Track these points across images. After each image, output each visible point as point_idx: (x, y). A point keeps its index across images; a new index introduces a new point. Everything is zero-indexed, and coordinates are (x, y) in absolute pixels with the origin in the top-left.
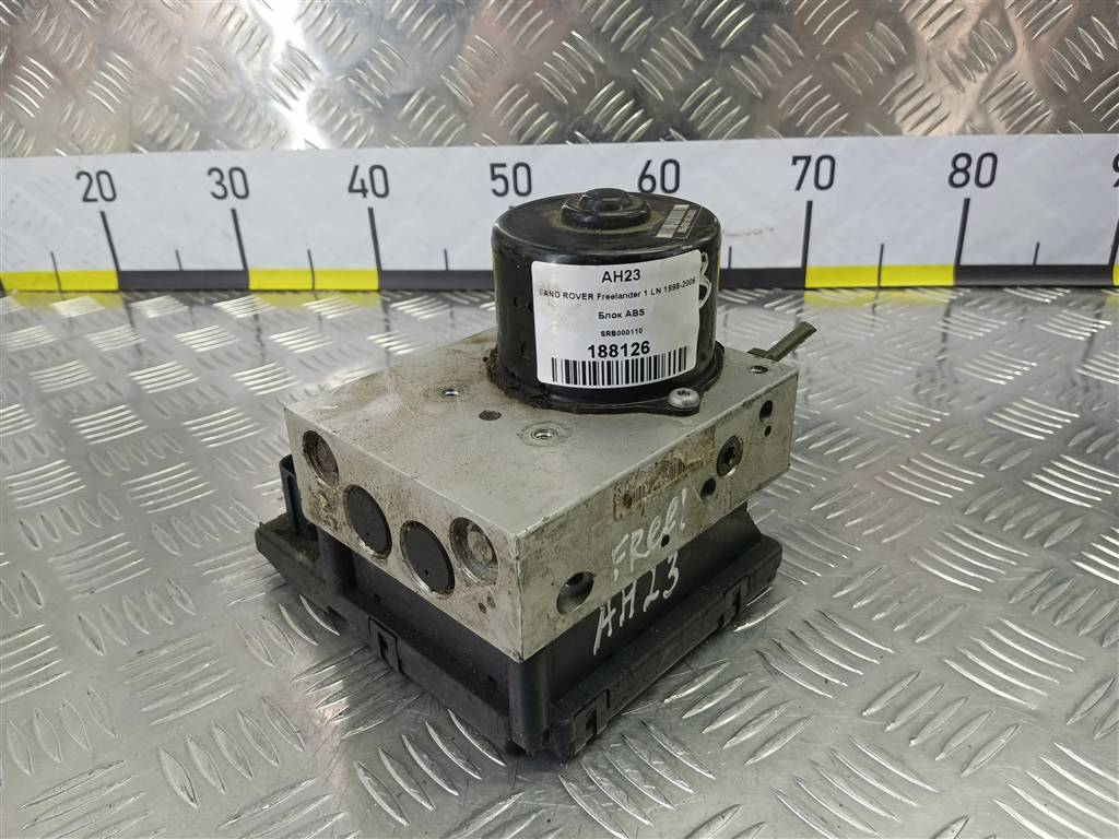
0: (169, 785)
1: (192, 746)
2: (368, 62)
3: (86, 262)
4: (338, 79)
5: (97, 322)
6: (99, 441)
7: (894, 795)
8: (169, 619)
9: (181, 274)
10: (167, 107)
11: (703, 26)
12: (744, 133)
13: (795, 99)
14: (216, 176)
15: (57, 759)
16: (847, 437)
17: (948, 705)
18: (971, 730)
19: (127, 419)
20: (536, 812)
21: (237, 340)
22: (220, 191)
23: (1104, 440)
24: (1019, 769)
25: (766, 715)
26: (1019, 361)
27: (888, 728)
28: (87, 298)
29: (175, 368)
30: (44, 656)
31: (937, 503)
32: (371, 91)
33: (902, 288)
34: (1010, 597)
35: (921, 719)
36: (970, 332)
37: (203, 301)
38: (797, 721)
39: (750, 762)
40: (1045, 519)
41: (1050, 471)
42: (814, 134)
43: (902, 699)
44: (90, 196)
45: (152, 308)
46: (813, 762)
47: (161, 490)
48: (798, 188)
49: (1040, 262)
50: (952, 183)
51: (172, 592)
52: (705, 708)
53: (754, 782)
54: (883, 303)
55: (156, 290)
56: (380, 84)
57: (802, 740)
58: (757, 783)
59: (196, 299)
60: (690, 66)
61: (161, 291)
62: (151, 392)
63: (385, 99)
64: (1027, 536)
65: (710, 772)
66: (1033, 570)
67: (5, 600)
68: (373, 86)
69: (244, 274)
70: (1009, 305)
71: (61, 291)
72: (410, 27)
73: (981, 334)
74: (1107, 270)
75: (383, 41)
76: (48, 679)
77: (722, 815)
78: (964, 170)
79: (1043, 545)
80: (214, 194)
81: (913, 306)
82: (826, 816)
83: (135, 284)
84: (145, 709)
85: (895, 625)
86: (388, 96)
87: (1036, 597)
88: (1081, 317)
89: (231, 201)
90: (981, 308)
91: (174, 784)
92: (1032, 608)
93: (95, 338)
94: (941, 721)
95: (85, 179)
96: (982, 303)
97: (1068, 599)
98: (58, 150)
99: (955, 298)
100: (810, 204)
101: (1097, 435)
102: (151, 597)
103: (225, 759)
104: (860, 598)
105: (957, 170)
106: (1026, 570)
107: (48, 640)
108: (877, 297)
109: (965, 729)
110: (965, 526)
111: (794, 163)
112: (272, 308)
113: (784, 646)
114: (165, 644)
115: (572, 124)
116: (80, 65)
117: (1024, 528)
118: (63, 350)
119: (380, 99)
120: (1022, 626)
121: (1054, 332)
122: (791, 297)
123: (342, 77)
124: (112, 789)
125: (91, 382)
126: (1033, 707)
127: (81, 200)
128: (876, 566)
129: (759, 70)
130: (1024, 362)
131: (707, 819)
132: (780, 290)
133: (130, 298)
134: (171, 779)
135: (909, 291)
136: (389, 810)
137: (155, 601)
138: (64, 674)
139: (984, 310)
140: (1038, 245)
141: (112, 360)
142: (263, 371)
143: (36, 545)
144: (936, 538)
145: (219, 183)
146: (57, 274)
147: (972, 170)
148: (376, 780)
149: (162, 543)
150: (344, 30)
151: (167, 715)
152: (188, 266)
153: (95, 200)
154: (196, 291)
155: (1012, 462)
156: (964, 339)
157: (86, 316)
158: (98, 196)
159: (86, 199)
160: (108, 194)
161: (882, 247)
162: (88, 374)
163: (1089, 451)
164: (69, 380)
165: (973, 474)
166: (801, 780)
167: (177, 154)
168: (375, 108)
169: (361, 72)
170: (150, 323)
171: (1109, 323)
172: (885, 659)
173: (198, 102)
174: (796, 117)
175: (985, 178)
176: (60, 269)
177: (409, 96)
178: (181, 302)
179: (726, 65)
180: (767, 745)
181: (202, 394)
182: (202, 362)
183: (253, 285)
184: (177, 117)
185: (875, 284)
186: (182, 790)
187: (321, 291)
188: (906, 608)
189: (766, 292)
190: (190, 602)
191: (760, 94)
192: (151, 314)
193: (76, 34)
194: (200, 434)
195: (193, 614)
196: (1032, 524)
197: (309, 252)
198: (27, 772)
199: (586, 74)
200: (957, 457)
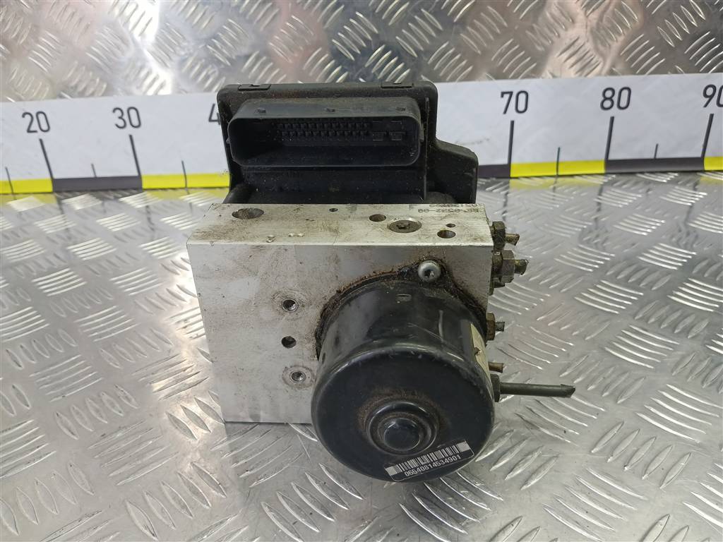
0: (135, 525)
1: (148, 498)
2: (220, 34)
3: (30, 173)
4: (200, 46)
5: (40, 214)
6: (54, 294)
7: (620, 503)
8: (120, 412)
9: (96, 179)
10: (84, 68)
11: (442, 8)
12: (469, 78)
13: (501, 55)
14: (118, 113)
15: (54, 512)
16: (552, 272)
17: (644, 443)
18: (661, 458)
19: (70, 278)
20: (389, 529)
21: (139, 223)
22: (121, 123)
23: (714, 268)
24: (696, 482)
25: (530, 456)
26: (653, 220)
27: (609, 460)
28: (31, 197)
29: (99, 243)
30: (37, 441)
31: (616, 312)
32: (222, 53)
33: (572, 176)
34: (672, 372)
35: (629, 453)
36: (619, 202)
37: (112, 197)
38: (550, 459)
39: (525, 487)
40: (685, 320)
41: (684, 289)
42: (515, 77)
43: (614, 441)
44: (32, 129)
45: (78, 203)
46: (566, 486)
47: (102, 325)
48: (505, 112)
49: (659, 156)
50: (603, 107)
51: (119, 393)
52: (489, 454)
53: (529, 502)
54: (561, 186)
55: (78, 191)
56: (229, 49)
57: (555, 471)
58: (531, 501)
59: (108, 196)
60: (434, 34)
61: (82, 191)
62: (85, 259)
63: (233, 59)
64: (676, 331)
65: (499, 496)
66: (684, 353)
67: (3, 404)
68: (224, 51)
69: (139, 178)
70: (641, 185)
71: (13, 194)
72: (249, 11)
73: (626, 204)
74: (700, 160)
75: (230, 21)
76: (41, 457)
77: (511, 523)
78: (610, 99)
79: (687, 337)
80: (117, 126)
81: (580, 186)
82: (578, 520)
83: (65, 188)
84: (111, 475)
85: (602, 393)
86: (234, 57)
87: (688, 370)
88: (687, 190)
89: (129, 129)
90: (624, 186)
91: (139, 525)
92: (687, 377)
93: (41, 224)
94: (641, 453)
95: (28, 117)
96: (624, 184)
97: (708, 370)
98: (9, 99)
99: (606, 181)
100: (512, 123)
101: (709, 265)
102: (105, 397)
103: (172, 506)
104: (578, 376)
105: (606, 99)
106: (680, 353)
107: (37, 431)
108: (556, 182)
109: (658, 458)
110: (636, 326)
111: (502, 96)
112: (160, 200)
113: (534, 410)
114: (120, 429)
115: (358, 73)
116: (23, 40)
117: (674, 326)
118: (20, 233)
119: (229, 59)
120: (683, 390)
121: (672, 201)
122: (502, 183)
123: (203, 45)
124: (96, 531)
125: (43, 254)
126: (698, 441)
127: (26, 132)
128: (585, 355)
129: (479, 36)
130: (656, 220)
131: (501, 527)
132: (494, 179)
133: (62, 197)
134: (137, 522)
135: (577, 177)
136: (290, 534)
137: (108, 401)
138: (52, 453)
139: (626, 188)
140: (657, 146)
141: (56, 239)
142: (160, 242)
143: (20, 366)
144: (618, 335)
145: (120, 118)
146: (10, 182)
147: (615, 99)
148: (278, 514)
149: (108, 361)
150: (204, 14)
151: (128, 478)
152: (100, 174)
153: (35, 132)
154: (106, 190)
155: (660, 284)
156: (616, 207)
157: (34, 210)
158: (38, 129)
159: (29, 131)
160: (44, 127)
161: (559, 149)
162: (40, 249)
163: (706, 275)
164: (28, 253)
165: (637, 293)
166: (559, 497)
167: (92, 99)
168: (226, 65)
169: (215, 41)
170: (78, 213)
171: (705, 194)
172: (600, 415)
173: (105, 64)
174: (503, 66)
175: (623, 104)
176: (11, 178)
177: (247, 57)
178: (97, 198)
179: (457, 33)
180: (533, 476)
181: (119, 259)
182: (119, 238)
183: (145, 186)
184: (91, 74)
185: (555, 173)
186: (146, 529)
187: (192, 188)
188: (608, 381)
189: (485, 180)
190: (133, 400)
191: (479, 52)
192: (78, 208)
193: (19, 18)
194: (123, 286)
195: (136, 408)
196: (679, 323)
197: (183, 163)
198: (35, 522)
199: (366, 40)
200: (625, 282)
